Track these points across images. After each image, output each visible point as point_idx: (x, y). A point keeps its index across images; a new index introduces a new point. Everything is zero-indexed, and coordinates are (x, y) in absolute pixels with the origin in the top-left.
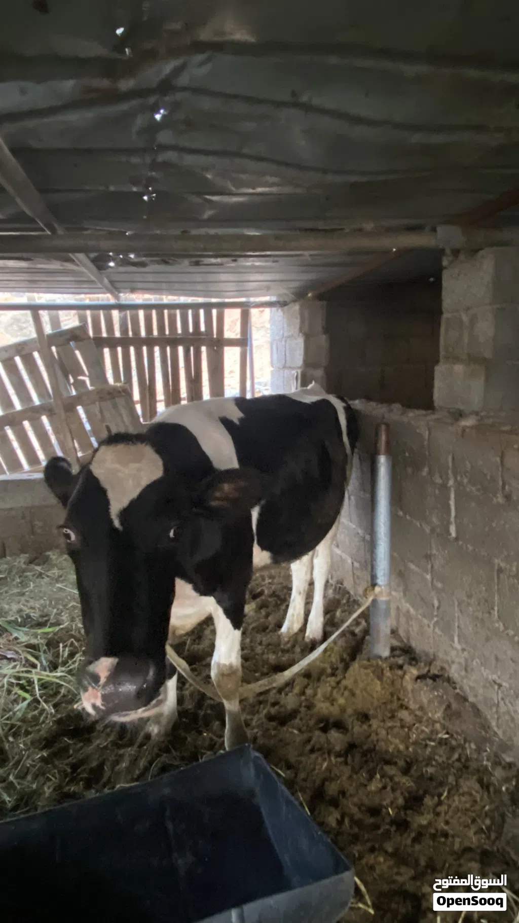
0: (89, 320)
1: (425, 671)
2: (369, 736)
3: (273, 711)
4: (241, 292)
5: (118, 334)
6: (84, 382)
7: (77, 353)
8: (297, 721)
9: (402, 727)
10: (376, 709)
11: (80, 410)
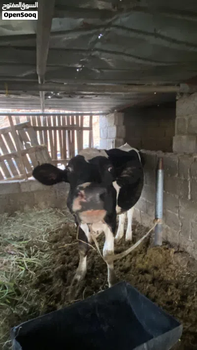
0: (31, 120)
1: (177, 250)
2: (160, 275)
3: (121, 268)
4: (90, 109)
5: (42, 125)
6: (29, 144)
7: (27, 133)
8: (131, 271)
9: (172, 271)
10: (161, 265)
11: (27, 155)
